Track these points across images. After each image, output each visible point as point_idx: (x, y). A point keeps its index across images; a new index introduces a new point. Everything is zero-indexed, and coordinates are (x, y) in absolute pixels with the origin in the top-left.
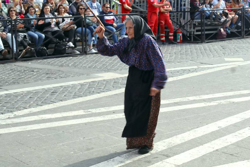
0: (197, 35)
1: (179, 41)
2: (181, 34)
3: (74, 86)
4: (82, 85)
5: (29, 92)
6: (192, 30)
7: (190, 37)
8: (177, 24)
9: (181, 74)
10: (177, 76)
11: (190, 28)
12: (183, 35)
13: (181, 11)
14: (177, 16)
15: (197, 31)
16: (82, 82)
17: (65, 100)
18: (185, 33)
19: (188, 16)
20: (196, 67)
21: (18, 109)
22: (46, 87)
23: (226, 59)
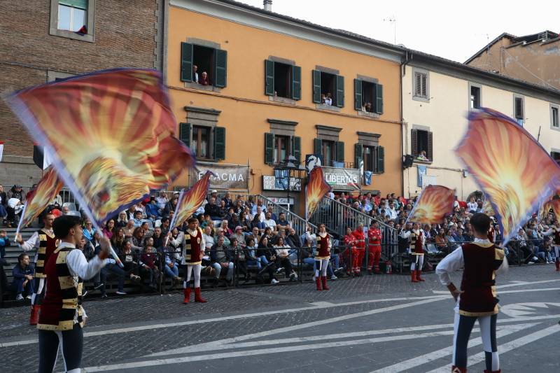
0: (405, 267)
1: (388, 272)
2: (390, 266)
3: (291, 314)
4: (298, 313)
5: (249, 319)
6: (401, 262)
7: (399, 269)
8: (386, 256)
9: (391, 305)
10: (387, 306)
11: (399, 260)
12: (392, 267)
13: (386, 244)
14: (386, 249)
15: (406, 263)
16: (298, 310)
17: (282, 327)
18: (394, 265)
19: (396, 249)
20: (405, 299)
21: (240, 335)
22: (264, 314)
23: (435, 292)
